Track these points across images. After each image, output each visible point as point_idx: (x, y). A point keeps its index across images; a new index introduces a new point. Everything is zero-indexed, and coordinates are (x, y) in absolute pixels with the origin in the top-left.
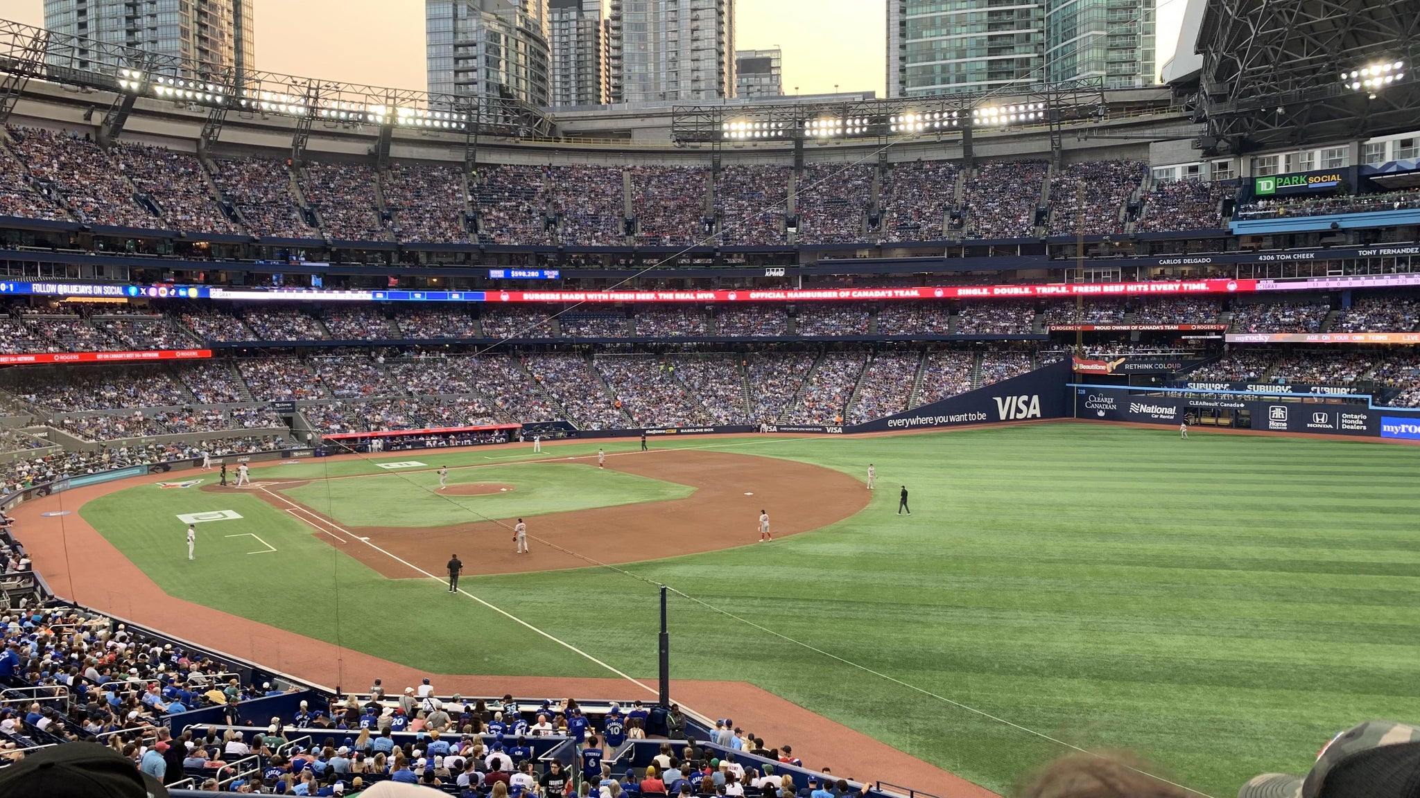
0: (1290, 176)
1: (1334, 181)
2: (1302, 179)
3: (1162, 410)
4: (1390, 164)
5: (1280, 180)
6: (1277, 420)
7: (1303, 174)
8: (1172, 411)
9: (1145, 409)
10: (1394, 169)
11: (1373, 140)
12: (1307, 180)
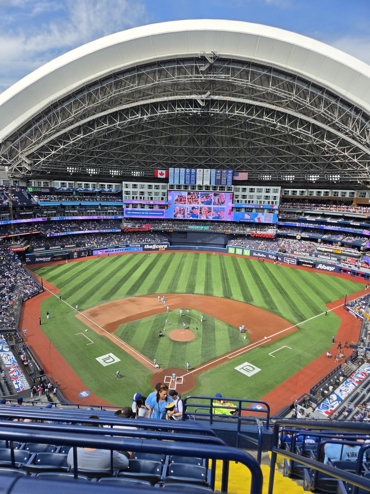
0: (37, 187)
1: (48, 191)
2: (40, 189)
3: (46, 259)
4: (60, 188)
5: (34, 188)
6: (76, 256)
7: (40, 187)
8: (50, 258)
9: (41, 259)
10: (61, 189)
11: (56, 181)
12: (41, 189)
